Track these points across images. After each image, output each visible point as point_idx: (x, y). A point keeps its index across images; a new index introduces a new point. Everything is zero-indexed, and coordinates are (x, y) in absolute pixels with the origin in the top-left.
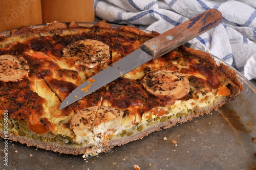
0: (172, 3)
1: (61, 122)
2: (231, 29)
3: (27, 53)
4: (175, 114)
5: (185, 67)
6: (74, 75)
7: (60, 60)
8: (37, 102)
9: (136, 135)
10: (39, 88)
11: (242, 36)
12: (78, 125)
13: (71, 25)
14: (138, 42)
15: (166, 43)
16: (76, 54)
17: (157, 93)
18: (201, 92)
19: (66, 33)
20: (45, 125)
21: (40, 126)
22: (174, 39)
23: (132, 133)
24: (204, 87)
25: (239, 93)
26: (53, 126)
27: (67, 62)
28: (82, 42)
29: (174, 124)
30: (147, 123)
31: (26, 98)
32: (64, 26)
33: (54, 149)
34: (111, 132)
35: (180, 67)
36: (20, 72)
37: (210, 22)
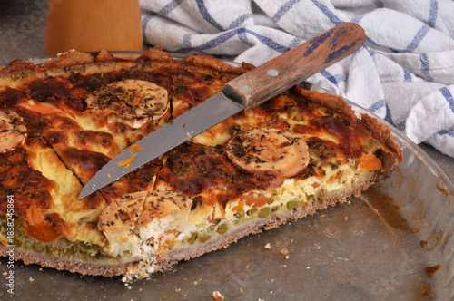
0: (278, 16)
1: (82, 219)
2: (382, 57)
3: (23, 105)
4: (285, 203)
5: (302, 123)
6: (106, 140)
7: (81, 115)
8: (39, 186)
9: (217, 241)
10: (44, 164)
11: (401, 70)
12: (113, 223)
13: (101, 56)
14: (218, 82)
15: (267, 81)
16: (109, 104)
17: (252, 166)
18: (330, 164)
19: (92, 70)
20: (54, 225)
21: (46, 227)
22: (280, 74)
23: (209, 237)
24: (335, 155)
25: (396, 164)
26: (68, 227)
27: (94, 120)
28: (120, 84)
29: (283, 220)
30: (234, 219)
31: (20, 181)
32: (88, 58)
33: (71, 268)
34: (171, 236)
35: (292, 123)
36: (11, 137)
37: (343, 44)
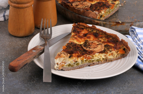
4: (96, 60)
5: (105, 41)
9: (76, 67)
14: (85, 30)
17: (88, 49)
18: (110, 51)
24: (112, 49)
25: (128, 52)
29: (95, 64)
30: (81, 62)
34: (63, 64)
35: (102, 40)
